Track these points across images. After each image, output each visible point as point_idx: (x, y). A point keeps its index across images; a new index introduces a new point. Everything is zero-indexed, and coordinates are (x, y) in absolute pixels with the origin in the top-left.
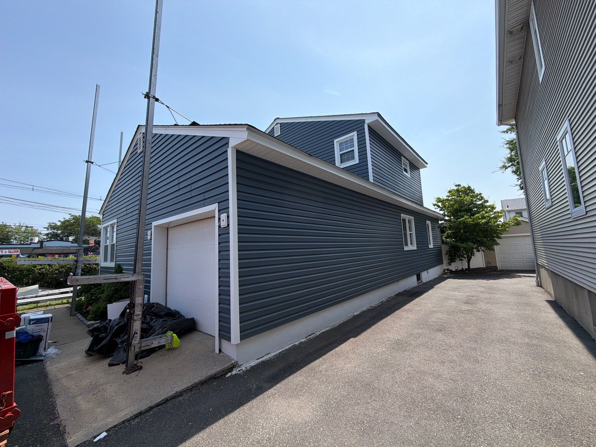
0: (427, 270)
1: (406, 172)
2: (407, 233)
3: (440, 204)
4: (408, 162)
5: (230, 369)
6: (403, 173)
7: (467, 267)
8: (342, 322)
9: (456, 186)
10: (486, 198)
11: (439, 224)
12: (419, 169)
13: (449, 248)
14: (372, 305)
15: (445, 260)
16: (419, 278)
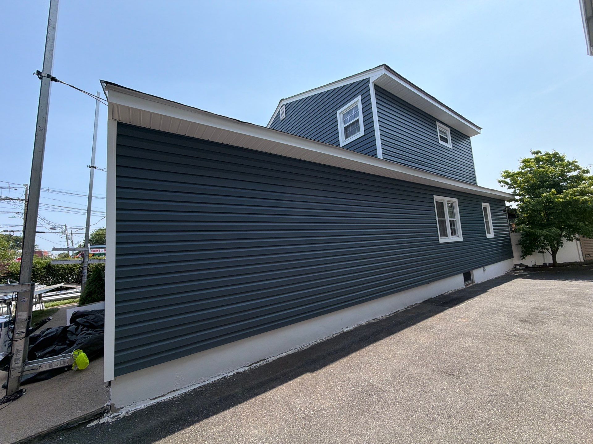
0: (483, 266)
1: (446, 141)
2: (445, 220)
3: (508, 180)
4: (448, 129)
5: (99, 415)
6: (439, 143)
7: (551, 262)
8: (319, 341)
9: (534, 153)
10: (583, 166)
11: (505, 206)
12: (469, 137)
13: (522, 238)
14: (379, 317)
15: (516, 252)
16: (468, 277)
